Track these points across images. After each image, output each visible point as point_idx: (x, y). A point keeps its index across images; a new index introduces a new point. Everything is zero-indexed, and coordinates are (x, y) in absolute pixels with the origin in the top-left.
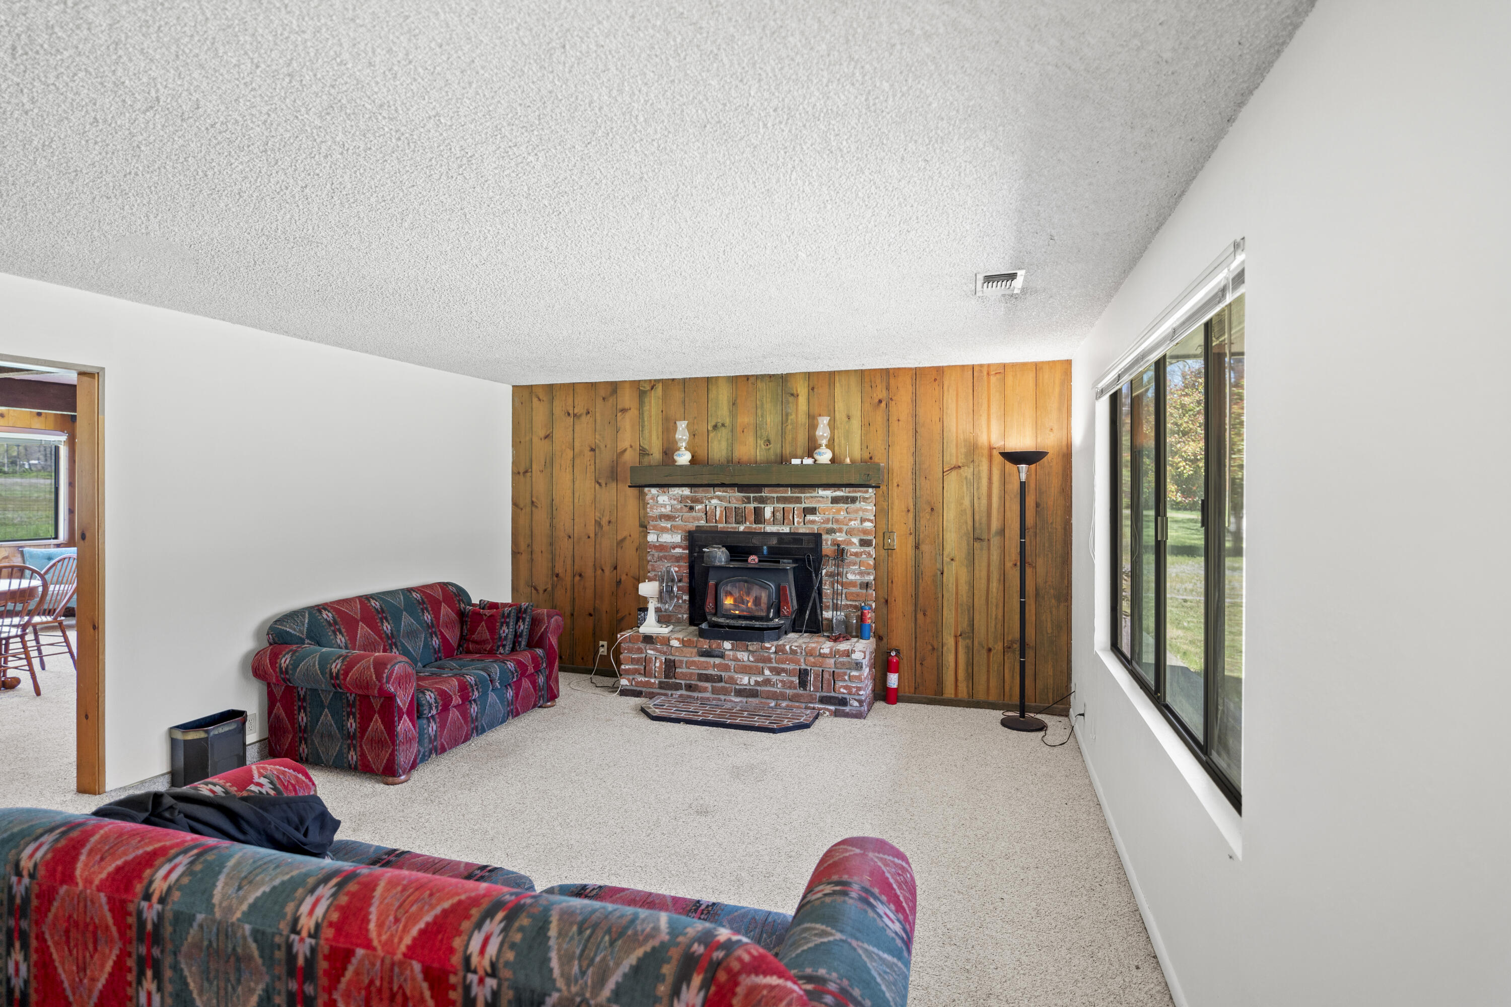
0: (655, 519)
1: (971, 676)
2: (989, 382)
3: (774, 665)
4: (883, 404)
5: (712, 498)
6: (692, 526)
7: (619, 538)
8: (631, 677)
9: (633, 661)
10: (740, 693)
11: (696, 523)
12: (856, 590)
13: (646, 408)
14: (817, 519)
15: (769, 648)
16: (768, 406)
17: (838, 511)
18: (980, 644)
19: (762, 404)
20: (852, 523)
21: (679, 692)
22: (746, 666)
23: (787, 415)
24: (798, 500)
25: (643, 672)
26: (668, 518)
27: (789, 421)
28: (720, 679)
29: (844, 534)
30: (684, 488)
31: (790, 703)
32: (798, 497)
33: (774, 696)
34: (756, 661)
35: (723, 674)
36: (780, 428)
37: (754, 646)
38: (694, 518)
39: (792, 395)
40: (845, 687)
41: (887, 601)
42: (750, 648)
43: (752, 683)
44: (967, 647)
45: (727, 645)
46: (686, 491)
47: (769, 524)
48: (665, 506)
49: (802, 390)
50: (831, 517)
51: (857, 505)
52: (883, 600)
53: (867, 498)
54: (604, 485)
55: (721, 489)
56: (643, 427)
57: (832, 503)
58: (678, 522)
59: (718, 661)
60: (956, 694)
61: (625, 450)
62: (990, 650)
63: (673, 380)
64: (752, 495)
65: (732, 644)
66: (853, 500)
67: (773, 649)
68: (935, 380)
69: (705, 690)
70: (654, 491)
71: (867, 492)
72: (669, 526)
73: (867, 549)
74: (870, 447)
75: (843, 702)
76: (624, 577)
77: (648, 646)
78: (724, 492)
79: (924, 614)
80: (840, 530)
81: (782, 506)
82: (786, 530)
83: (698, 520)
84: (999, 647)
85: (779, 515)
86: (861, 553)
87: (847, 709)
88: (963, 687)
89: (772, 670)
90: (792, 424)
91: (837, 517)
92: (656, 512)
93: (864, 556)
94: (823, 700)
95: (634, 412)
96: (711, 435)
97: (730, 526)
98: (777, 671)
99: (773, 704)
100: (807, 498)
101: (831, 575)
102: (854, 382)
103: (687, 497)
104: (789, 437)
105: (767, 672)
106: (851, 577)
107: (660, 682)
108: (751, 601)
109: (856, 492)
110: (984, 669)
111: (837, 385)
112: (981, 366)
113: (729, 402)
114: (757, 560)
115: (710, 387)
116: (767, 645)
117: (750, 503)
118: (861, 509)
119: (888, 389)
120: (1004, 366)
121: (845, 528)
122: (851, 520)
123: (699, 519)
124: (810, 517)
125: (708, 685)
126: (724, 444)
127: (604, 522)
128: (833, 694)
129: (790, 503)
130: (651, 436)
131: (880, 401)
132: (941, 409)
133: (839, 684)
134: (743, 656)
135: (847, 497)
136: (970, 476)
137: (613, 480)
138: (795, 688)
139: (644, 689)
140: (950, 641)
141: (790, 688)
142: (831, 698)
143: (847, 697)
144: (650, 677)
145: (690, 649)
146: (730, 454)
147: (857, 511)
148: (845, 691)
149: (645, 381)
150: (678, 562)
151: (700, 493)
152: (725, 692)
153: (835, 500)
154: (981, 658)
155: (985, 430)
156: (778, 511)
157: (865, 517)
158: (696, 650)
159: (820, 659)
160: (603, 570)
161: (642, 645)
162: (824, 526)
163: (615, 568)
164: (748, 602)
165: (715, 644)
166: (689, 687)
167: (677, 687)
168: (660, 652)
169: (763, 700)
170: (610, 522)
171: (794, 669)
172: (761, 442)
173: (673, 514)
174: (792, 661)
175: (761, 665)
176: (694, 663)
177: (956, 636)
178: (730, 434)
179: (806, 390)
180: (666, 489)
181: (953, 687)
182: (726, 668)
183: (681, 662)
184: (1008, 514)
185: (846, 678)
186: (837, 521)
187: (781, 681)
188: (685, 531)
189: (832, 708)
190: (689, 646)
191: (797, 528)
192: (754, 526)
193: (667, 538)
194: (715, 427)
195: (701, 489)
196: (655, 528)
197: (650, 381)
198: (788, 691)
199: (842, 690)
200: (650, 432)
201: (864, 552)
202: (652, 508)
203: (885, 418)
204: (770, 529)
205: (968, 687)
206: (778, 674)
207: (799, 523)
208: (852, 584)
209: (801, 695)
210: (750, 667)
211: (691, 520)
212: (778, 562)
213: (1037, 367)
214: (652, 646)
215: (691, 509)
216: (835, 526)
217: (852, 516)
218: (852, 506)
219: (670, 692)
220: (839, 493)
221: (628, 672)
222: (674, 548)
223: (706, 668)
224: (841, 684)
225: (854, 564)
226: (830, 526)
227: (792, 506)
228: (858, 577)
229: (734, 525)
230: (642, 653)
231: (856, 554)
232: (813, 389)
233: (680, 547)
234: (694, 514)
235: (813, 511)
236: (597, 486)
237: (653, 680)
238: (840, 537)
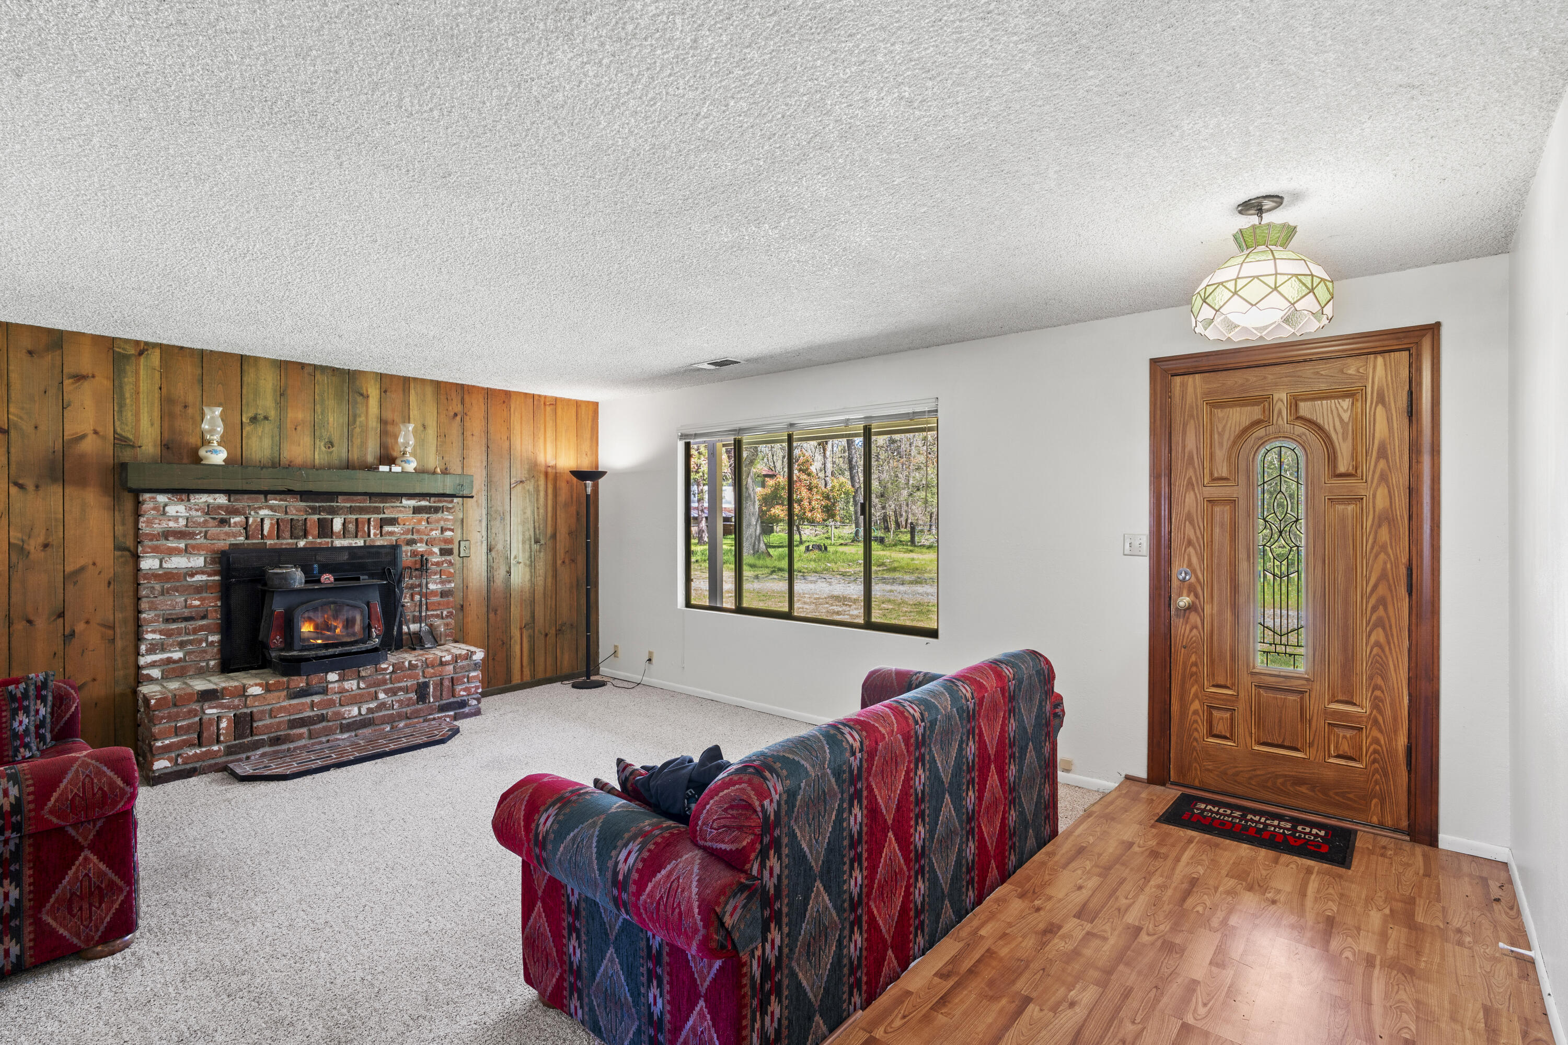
0: (153, 537)
1: (533, 660)
2: (545, 411)
3: (390, 686)
4: (458, 418)
5: (260, 508)
6: (222, 545)
7: (69, 569)
8: (173, 755)
9: (177, 731)
10: (344, 728)
11: (233, 541)
12: (437, 599)
13: (129, 379)
14: (396, 530)
15: (386, 669)
16: (331, 403)
17: (420, 522)
18: (540, 632)
19: (323, 400)
20: (434, 533)
21: (259, 752)
22: (355, 696)
23: (355, 416)
24: (377, 510)
25: (196, 742)
26: (179, 534)
27: (358, 423)
28: (322, 718)
29: (424, 545)
30: (217, 496)
31: (408, 722)
32: (376, 507)
33: (391, 720)
34: (368, 687)
35: (324, 712)
36: (346, 430)
37: (365, 672)
38: (227, 534)
39: (362, 395)
40: (464, 690)
41: (462, 606)
42: (363, 674)
43: (364, 711)
44: (530, 636)
45: (333, 677)
46: (222, 499)
47: (338, 537)
48: (176, 519)
49: (373, 392)
50: (410, 527)
51: (439, 515)
52: (459, 607)
53: (451, 508)
54: (31, 487)
55: (278, 497)
56: (122, 406)
57: (414, 513)
58: (200, 539)
59: (316, 699)
60: (522, 679)
61: (83, 437)
62: (546, 635)
63: (182, 348)
64: (317, 504)
65: (339, 674)
66: (437, 510)
67: (391, 668)
68: (504, 402)
69: (300, 737)
70: (162, 498)
71: (452, 502)
72: (182, 546)
73: (448, 558)
74: (446, 459)
75: (463, 704)
76: (80, 627)
77: (206, 705)
78: (281, 500)
79: (496, 614)
80: (421, 541)
81: (354, 517)
82: (360, 543)
83: (235, 537)
84: (553, 631)
85: (351, 527)
86: (443, 562)
87: (466, 710)
88: (527, 671)
89: (386, 692)
90: (361, 426)
91: (418, 527)
92: (158, 527)
93: (445, 565)
94: (442, 709)
95: (102, 382)
96: (247, 429)
97: (285, 542)
98: (394, 692)
99: (388, 729)
100: (387, 508)
101: (412, 587)
102: (429, 390)
103: (220, 507)
104: (357, 441)
105: (382, 696)
106: (432, 587)
107: (228, 747)
108: (341, 626)
109: (440, 501)
110: (543, 651)
111: (412, 392)
112: (540, 396)
113: (275, 391)
114: (332, 579)
115: (245, 367)
116: (384, 666)
117: (314, 514)
118: (442, 519)
119: (463, 402)
120: (556, 399)
121: (425, 538)
122: (432, 530)
123: (235, 535)
124: (387, 529)
125: (304, 730)
126: (267, 442)
127: (33, 545)
128: (452, 700)
129: (368, 513)
130: (138, 421)
131: (456, 415)
132: (509, 429)
133: (458, 688)
134: (351, 685)
135: (430, 507)
136: (531, 489)
137: (54, 480)
138: (413, 704)
139: (197, 765)
140: (516, 633)
141: (408, 705)
142: (450, 704)
143: (466, 698)
144: (211, 744)
145: (276, 694)
146: (277, 455)
147: (438, 521)
148: (465, 693)
149: (127, 341)
150: (199, 593)
151: (242, 502)
152: (328, 732)
153: (417, 510)
154: (540, 643)
155: (542, 451)
156: (350, 522)
157: (445, 526)
158: (285, 693)
159: (440, 669)
160: (30, 622)
161: (196, 706)
162: (403, 537)
163: (62, 615)
164: (336, 627)
165: (315, 679)
166: (276, 741)
167: (256, 745)
168: (228, 708)
169: (377, 728)
170: (46, 546)
171: (412, 685)
172: (321, 445)
173: (191, 530)
174: (410, 677)
175: (373, 690)
176: (282, 709)
177: (521, 629)
178: (276, 431)
179: (378, 392)
180: (184, 497)
181: (519, 673)
182: (331, 703)
183: (263, 712)
184: (559, 521)
185: (466, 680)
186: (418, 531)
187: (398, 701)
188: (214, 552)
189: (452, 713)
190: (278, 690)
191: (373, 541)
192: (319, 540)
193: (178, 563)
194: (254, 420)
195: (246, 496)
196: (155, 550)
197: (137, 342)
198: (404, 710)
199: (462, 693)
200: (137, 415)
201: (446, 560)
202: (149, 522)
203: (461, 432)
204: (338, 543)
205: (530, 670)
206: (395, 694)
207: (375, 535)
208: (434, 593)
209: (421, 709)
210: (361, 695)
211: (223, 537)
212: (358, 579)
213: (578, 404)
214: (214, 703)
215: (223, 522)
216: (415, 537)
217: (432, 526)
218: (434, 517)
219: (244, 756)
220: (424, 503)
221: (167, 749)
222: (192, 575)
223: (300, 712)
224: (460, 687)
225: (435, 574)
226: (409, 537)
227: (367, 516)
228: (439, 586)
229: (290, 541)
230: (195, 716)
231: (437, 564)
232: (385, 392)
233: (203, 573)
234: (227, 529)
235: (393, 522)
236: (14, 490)
237: (216, 748)
238: (421, 547)
